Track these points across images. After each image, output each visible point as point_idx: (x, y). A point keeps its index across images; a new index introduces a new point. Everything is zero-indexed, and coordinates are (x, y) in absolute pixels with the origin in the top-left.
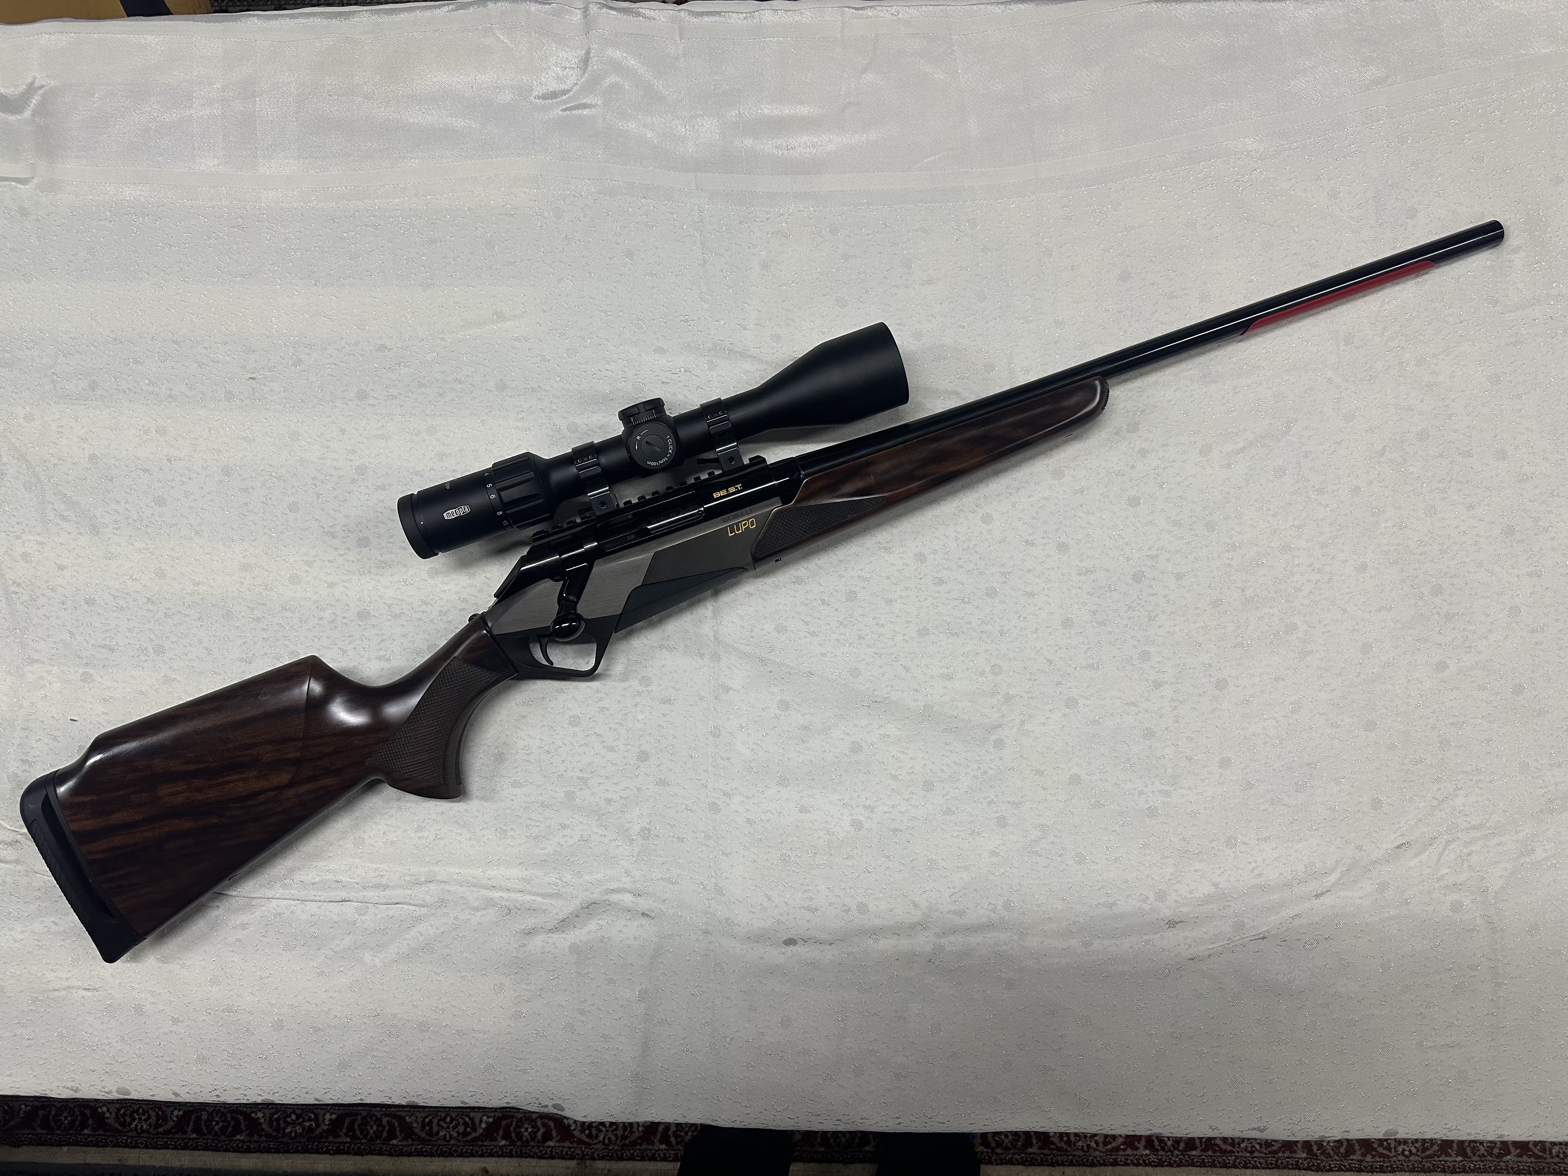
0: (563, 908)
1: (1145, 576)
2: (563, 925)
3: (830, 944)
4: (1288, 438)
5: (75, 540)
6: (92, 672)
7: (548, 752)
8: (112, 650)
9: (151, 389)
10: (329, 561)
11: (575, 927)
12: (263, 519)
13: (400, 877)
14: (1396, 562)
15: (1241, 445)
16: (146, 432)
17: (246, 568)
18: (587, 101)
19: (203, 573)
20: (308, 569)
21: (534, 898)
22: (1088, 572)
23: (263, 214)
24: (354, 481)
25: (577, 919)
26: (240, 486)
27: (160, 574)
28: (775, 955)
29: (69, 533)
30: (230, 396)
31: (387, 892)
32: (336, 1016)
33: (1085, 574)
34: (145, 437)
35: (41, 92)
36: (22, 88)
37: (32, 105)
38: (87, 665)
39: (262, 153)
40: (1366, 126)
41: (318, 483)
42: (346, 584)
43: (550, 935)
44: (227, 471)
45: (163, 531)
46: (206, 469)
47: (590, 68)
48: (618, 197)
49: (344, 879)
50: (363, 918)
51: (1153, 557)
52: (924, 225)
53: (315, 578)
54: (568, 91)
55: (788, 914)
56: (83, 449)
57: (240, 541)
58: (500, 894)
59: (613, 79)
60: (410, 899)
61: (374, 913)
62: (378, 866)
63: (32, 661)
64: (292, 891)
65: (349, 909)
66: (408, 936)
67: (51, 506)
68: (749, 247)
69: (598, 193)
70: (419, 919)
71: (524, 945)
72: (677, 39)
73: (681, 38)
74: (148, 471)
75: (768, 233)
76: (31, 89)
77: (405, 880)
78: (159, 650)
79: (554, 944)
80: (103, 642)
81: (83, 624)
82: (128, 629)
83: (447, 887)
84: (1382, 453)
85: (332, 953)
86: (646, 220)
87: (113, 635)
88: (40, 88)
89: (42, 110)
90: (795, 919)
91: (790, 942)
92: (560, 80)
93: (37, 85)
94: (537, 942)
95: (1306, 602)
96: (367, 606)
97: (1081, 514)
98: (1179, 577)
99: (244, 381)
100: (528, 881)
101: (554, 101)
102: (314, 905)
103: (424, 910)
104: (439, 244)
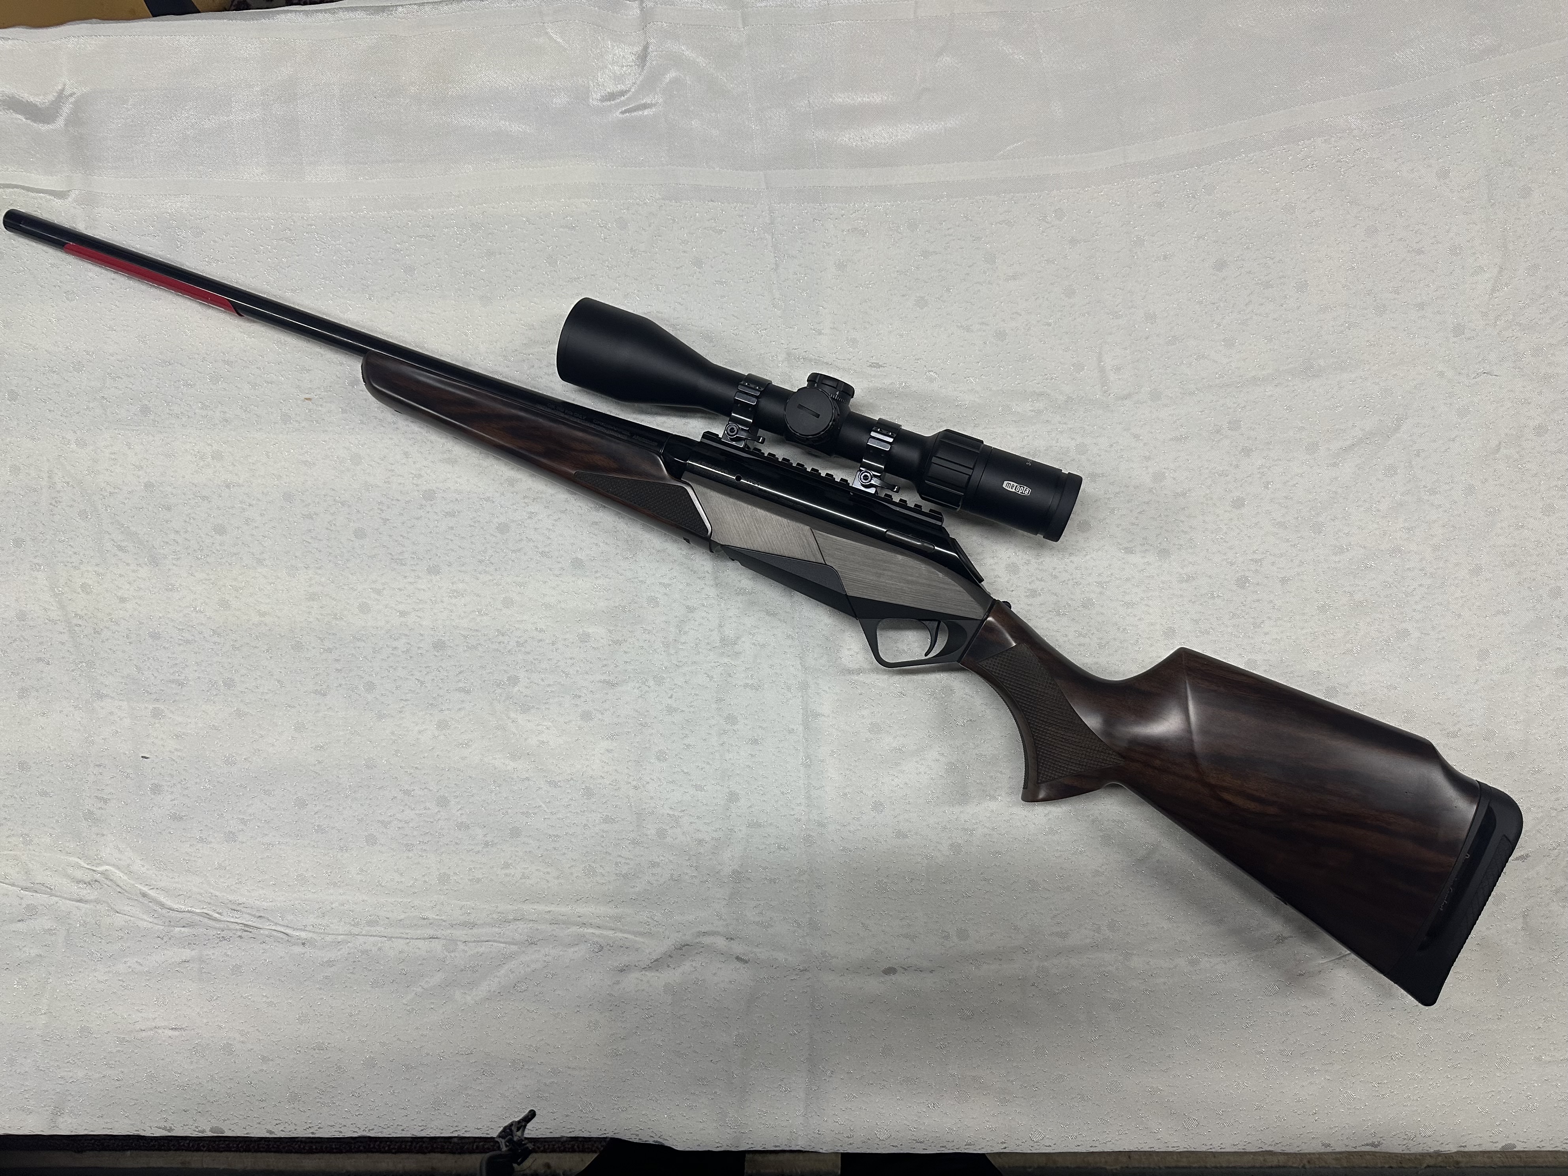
0: (656, 948)
1: (1249, 582)
2: (657, 964)
3: (931, 972)
4: (1398, 435)
5: (133, 571)
6: (162, 707)
7: (636, 788)
8: (181, 684)
9: (204, 413)
10: (399, 589)
11: (668, 966)
12: (328, 546)
13: (488, 915)
14: (1512, 564)
15: (1348, 443)
16: (202, 458)
17: (312, 597)
18: (647, 100)
19: (269, 604)
20: (378, 597)
21: (626, 935)
22: (1189, 579)
23: (311, 225)
24: (421, 507)
25: (670, 959)
26: (303, 512)
27: (224, 604)
28: (874, 985)
29: (128, 564)
30: (286, 418)
31: (475, 931)
32: (428, 1054)
33: (1187, 581)
34: (202, 463)
35: (72, 100)
36: (51, 97)
37: (65, 115)
38: (157, 700)
39: (307, 159)
40: (1477, 99)
41: (384, 508)
42: (419, 614)
43: (643, 972)
44: (288, 497)
45: (224, 561)
46: (266, 495)
47: (648, 64)
48: (684, 202)
49: (431, 915)
50: (452, 955)
51: (1256, 561)
52: (1007, 217)
53: (386, 606)
54: (626, 92)
55: (886, 943)
56: (139, 477)
57: (305, 570)
58: (591, 930)
59: (671, 75)
60: (500, 937)
61: (464, 950)
62: (464, 903)
63: (101, 696)
64: (378, 928)
65: (437, 946)
66: (498, 974)
67: (107, 536)
68: (824, 247)
69: (663, 199)
70: (511, 956)
71: (618, 983)
72: (741, 26)
73: (745, 25)
74: (207, 498)
75: (843, 231)
76: (61, 97)
77: (493, 918)
78: (229, 684)
79: (648, 982)
80: (172, 677)
81: (149, 659)
82: (196, 663)
83: (536, 926)
84: (1498, 449)
85: (422, 990)
86: (714, 225)
87: (181, 670)
88: (71, 95)
89: (74, 120)
90: (894, 947)
91: (890, 971)
92: (619, 79)
93: (67, 92)
94: (631, 981)
95: (1419, 607)
96: (442, 636)
97: (1182, 518)
98: (1284, 581)
99: (299, 402)
100: (618, 918)
101: (613, 102)
102: (402, 941)
103: (514, 948)
104: (498, 256)
